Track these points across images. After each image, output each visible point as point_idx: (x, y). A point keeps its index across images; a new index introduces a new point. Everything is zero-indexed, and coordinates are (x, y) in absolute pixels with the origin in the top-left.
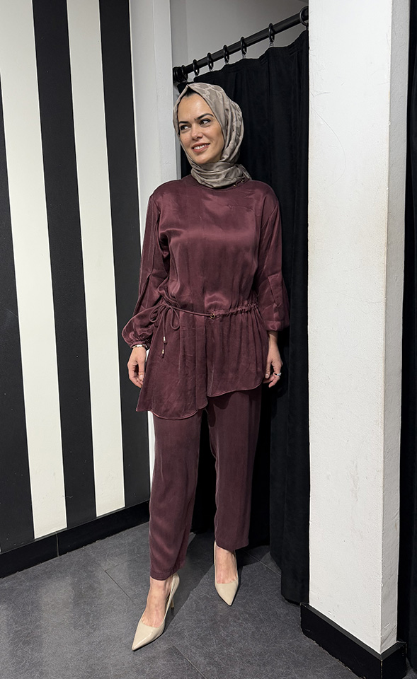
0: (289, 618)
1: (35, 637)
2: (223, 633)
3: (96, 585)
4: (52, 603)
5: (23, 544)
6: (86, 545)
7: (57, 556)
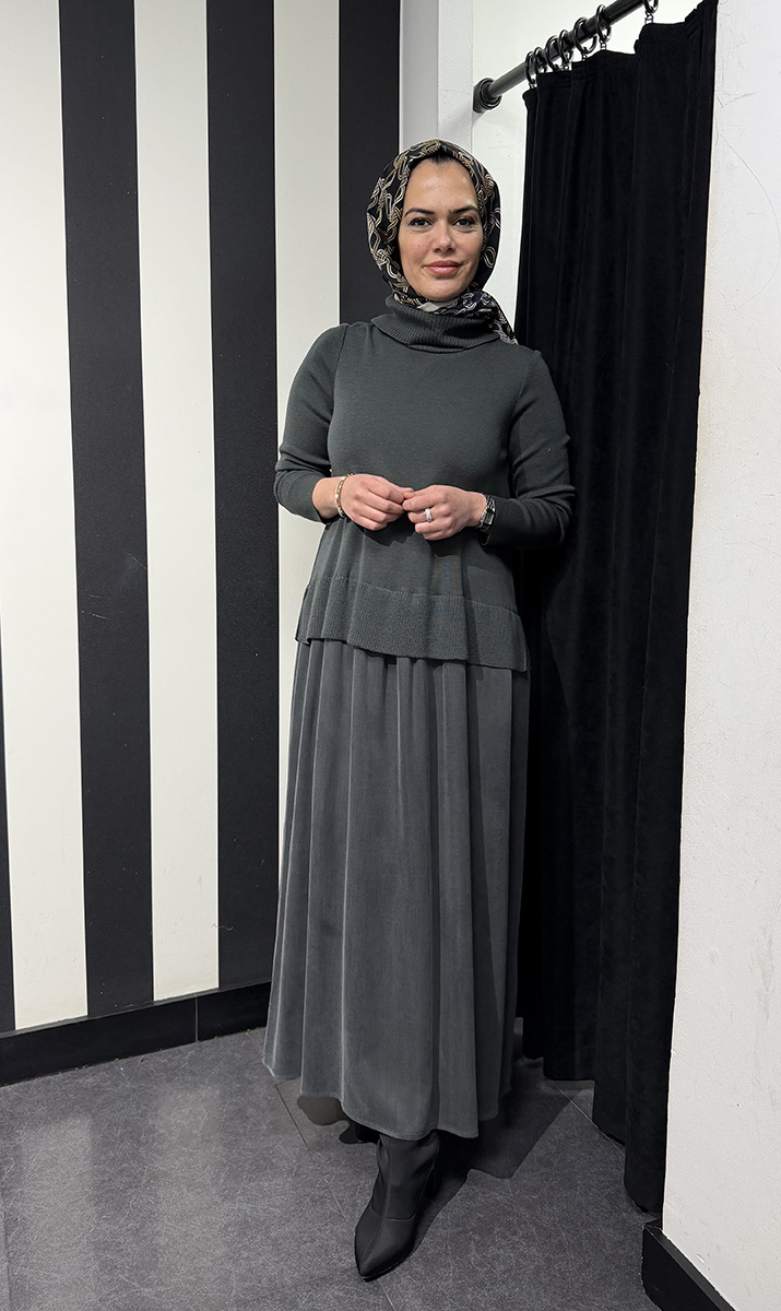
0: (621, 1252)
1: (112, 1191)
2: (474, 1256)
3: (251, 1111)
4: (161, 1131)
5: (130, 1008)
6: (253, 1028)
7: (193, 1041)
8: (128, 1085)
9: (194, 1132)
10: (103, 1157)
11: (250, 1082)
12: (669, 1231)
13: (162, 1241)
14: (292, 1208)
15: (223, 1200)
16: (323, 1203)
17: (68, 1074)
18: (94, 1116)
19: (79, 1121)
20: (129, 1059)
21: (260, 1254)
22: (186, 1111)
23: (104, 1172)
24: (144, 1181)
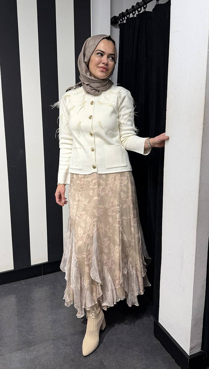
0: (149, 326)
1: (21, 313)
3: (56, 293)
4: (33, 298)
5: (25, 267)
6: (57, 272)
7: (42, 275)
8: (25, 287)
9: (42, 298)
10: (19, 305)
11: (56, 285)
12: (160, 321)
13: (34, 325)
14: (67, 317)
15: (49, 315)
17: (9, 284)
18: (16, 295)
20: (25, 280)
21: (58, 328)
22: (40, 293)
23: (19, 308)
24: (29, 311)
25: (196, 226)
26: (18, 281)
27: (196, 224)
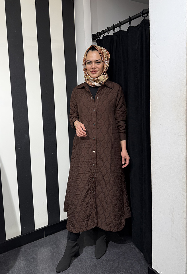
5: (30, 232)
7: (44, 237)
8: (32, 249)
9: (49, 258)
11: (58, 245)
12: (154, 267)
16: (80, 270)
19: (23, 259)
20: (31, 243)
22: (46, 254)
23: (31, 270)
24: (41, 271)
25: (185, 188)
26: (25, 244)
27: (185, 187)
